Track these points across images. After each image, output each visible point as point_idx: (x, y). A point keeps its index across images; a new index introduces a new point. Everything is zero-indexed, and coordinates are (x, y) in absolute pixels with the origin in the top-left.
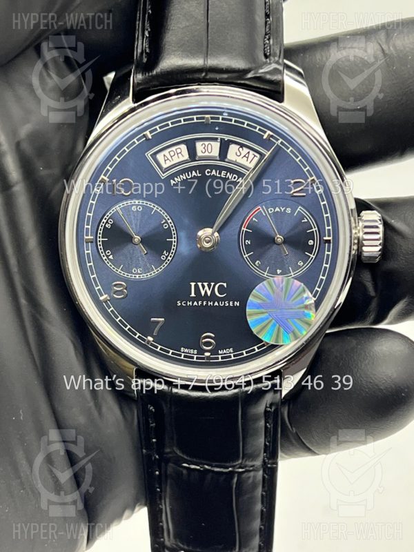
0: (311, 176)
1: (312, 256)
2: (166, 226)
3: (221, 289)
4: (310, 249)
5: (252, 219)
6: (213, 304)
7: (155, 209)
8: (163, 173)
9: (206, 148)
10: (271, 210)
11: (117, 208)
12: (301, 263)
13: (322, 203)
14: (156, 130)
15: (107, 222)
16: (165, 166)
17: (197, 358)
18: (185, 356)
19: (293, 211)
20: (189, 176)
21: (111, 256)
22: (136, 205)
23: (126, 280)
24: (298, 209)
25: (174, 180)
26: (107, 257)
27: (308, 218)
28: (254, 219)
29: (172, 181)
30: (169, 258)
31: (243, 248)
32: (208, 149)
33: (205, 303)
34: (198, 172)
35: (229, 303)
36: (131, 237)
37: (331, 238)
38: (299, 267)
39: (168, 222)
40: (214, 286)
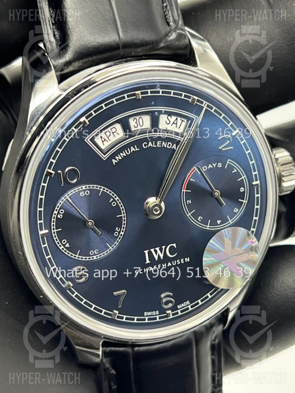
0: (235, 129)
1: (244, 201)
2: (114, 204)
3: (172, 251)
4: (242, 195)
5: (190, 180)
6: (167, 265)
8: (105, 154)
9: (138, 122)
10: (205, 168)
11: (67, 197)
12: (236, 210)
13: (247, 153)
14: (91, 114)
15: (58, 213)
17: (160, 318)
18: (149, 319)
19: (224, 165)
20: (128, 152)
21: (68, 244)
22: (83, 190)
23: (84, 264)
24: (228, 162)
25: (116, 160)
26: (63, 246)
27: (237, 168)
28: (191, 180)
29: (113, 160)
30: (121, 233)
31: (185, 209)
32: (141, 123)
33: (159, 267)
34: (136, 146)
35: (180, 261)
36: (85, 222)
37: (258, 182)
38: (236, 213)
39: (116, 200)
40: (166, 248)
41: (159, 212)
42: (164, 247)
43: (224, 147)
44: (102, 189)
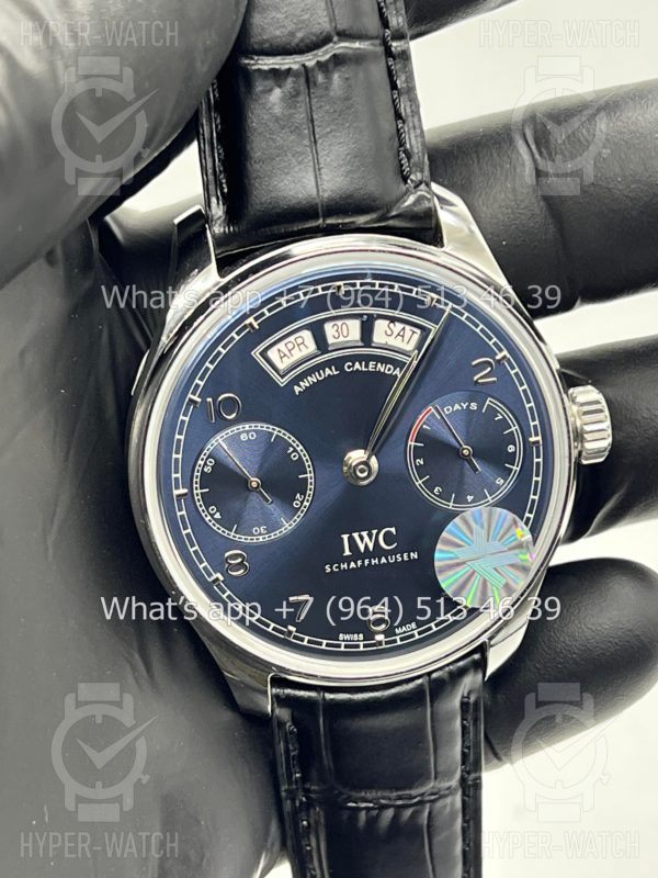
0: (501, 350)
1: (514, 468)
2: (295, 457)
3: (388, 538)
4: (511, 458)
5: (422, 426)
6: (379, 561)
7: (276, 433)
8: (282, 377)
9: (339, 330)
10: (448, 410)
11: (219, 441)
12: (500, 481)
13: (521, 389)
14: (263, 314)
15: (205, 464)
16: (282, 366)
17: (365, 646)
18: (346, 646)
19: (480, 407)
20: (321, 376)
21: (218, 514)
22: (248, 431)
23: (244, 547)
24: (488, 402)
26: (211, 516)
27: (503, 413)
28: (425, 426)
29: (296, 387)
30: (305, 503)
31: (414, 474)
32: (343, 332)
33: (367, 562)
34: (333, 368)
35: (402, 556)
36: (246, 481)
37: (539, 438)
38: (499, 487)
39: (298, 450)
40: (378, 534)
41: (366, 474)
42: (374, 532)
43: (481, 378)
44: (276, 431)
